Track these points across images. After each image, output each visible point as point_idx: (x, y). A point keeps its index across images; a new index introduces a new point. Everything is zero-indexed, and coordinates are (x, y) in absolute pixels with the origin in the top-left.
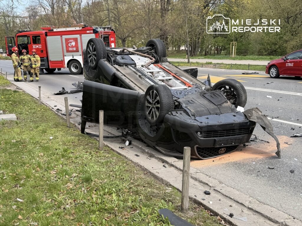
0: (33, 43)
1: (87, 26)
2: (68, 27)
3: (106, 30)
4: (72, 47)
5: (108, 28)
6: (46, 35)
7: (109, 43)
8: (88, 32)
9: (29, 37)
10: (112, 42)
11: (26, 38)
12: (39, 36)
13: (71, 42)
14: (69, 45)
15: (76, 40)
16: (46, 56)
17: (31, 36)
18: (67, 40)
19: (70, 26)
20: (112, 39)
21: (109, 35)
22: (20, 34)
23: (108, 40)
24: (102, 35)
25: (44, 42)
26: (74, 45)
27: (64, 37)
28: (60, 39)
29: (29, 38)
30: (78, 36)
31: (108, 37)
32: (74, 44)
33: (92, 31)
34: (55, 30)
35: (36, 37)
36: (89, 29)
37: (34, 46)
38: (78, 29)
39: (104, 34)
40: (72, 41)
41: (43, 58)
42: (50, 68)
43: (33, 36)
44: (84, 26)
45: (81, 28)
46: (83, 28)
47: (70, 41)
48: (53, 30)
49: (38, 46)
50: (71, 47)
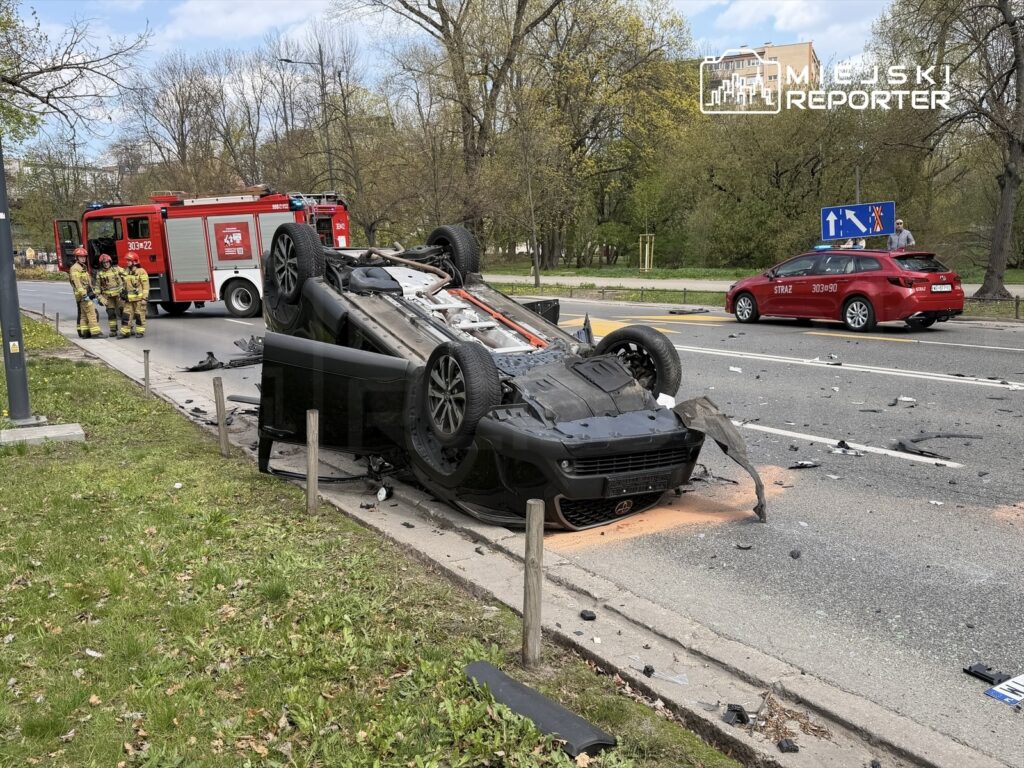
0: (130, 237)
1: (274, 193)
2: (222, 194)
3: (324, 203)
4: (234, 245)
5: (328, 197)
6: (165, 216)
7: (331, 235)
8: (275, 207)
9: (120, 220)
10: (341, 233)
11: (109, 225)
12: (146, 218)
13: (231, 234)
14: (226, 241)
15: (243, 228)
16: (163, 269)
17: (124, 219)
18: (219, 228)
19: (229, 192)
20: (340, 226)
21: (332, 215)
22: (92, 214)
23: (330, 228)
24: (312, 216)
25: (159, 235)
26: (238, 242)
27: (213, 220)
28: (202, 227)
29: (118, 224)
30: (248, 218)
31: (330, 220)
32: (237, 237)
33: (286, 206)
34: (188, 202)
35: (136, 221)
36: (279, 199)
37: (132, 245)
38: (248, 198)
39: (320, 214)
40: (234, 229)
41: (157, 275)
42: (175, 301)
43: (128, 219)
44: (264, 193)
45: (257, 198)
46: (262, 196)
47: (229, 230)
48: (182, 203)
49: (141, 244)
50: (231, 247)
